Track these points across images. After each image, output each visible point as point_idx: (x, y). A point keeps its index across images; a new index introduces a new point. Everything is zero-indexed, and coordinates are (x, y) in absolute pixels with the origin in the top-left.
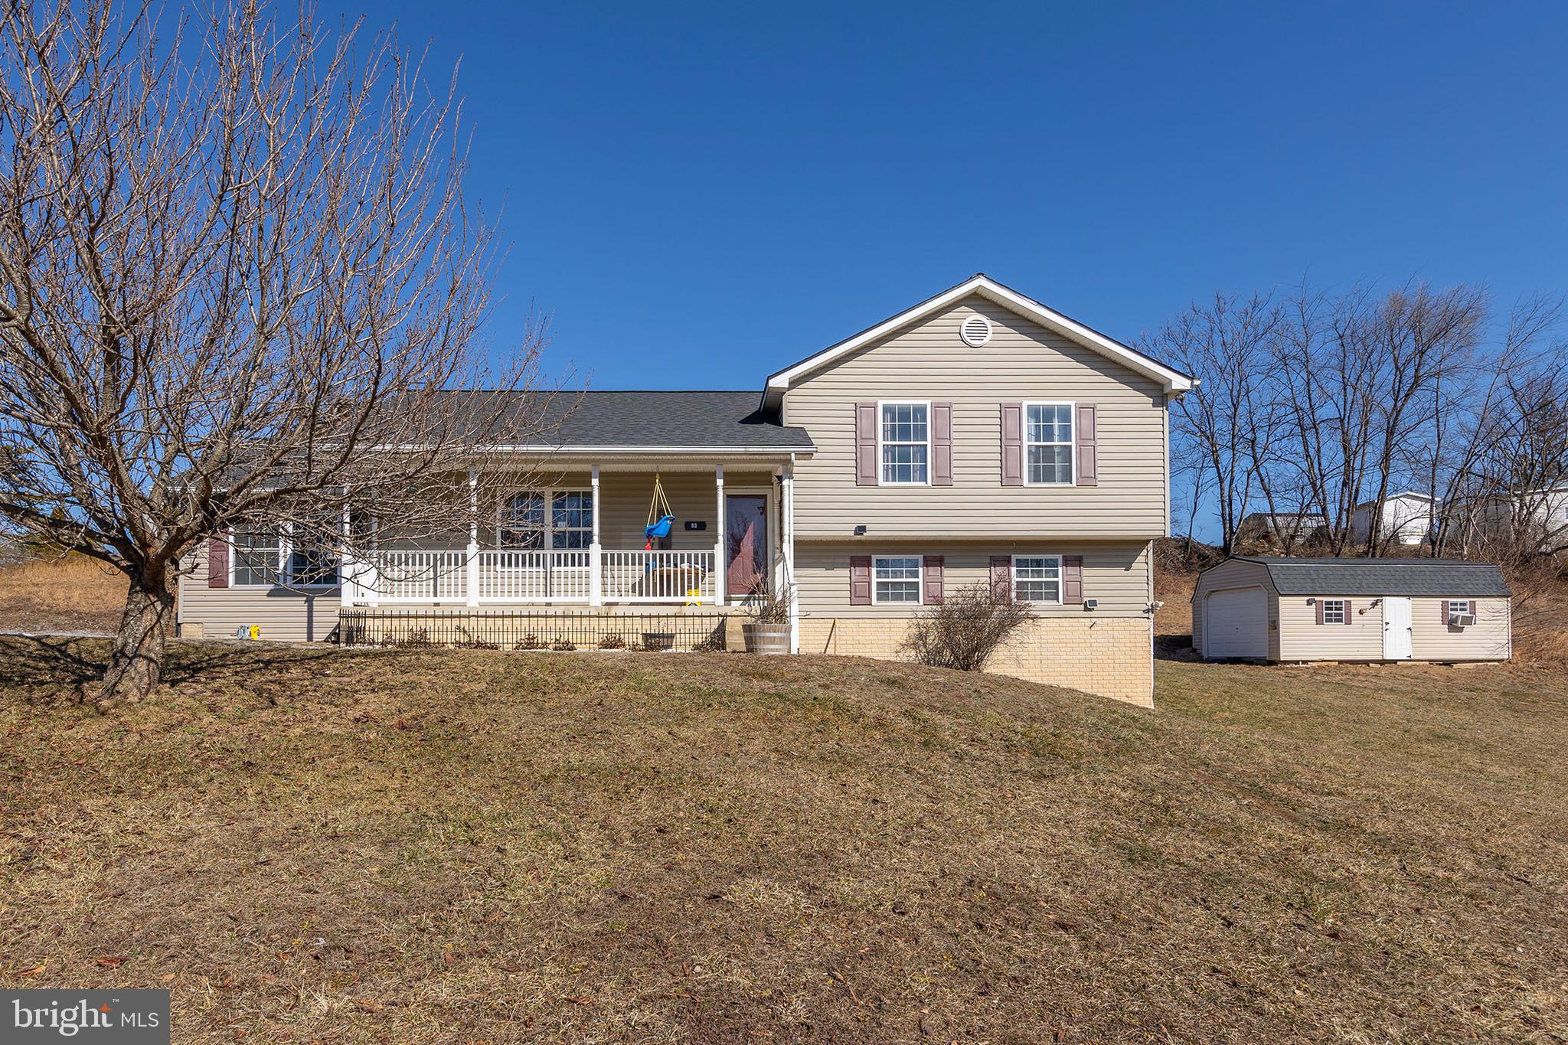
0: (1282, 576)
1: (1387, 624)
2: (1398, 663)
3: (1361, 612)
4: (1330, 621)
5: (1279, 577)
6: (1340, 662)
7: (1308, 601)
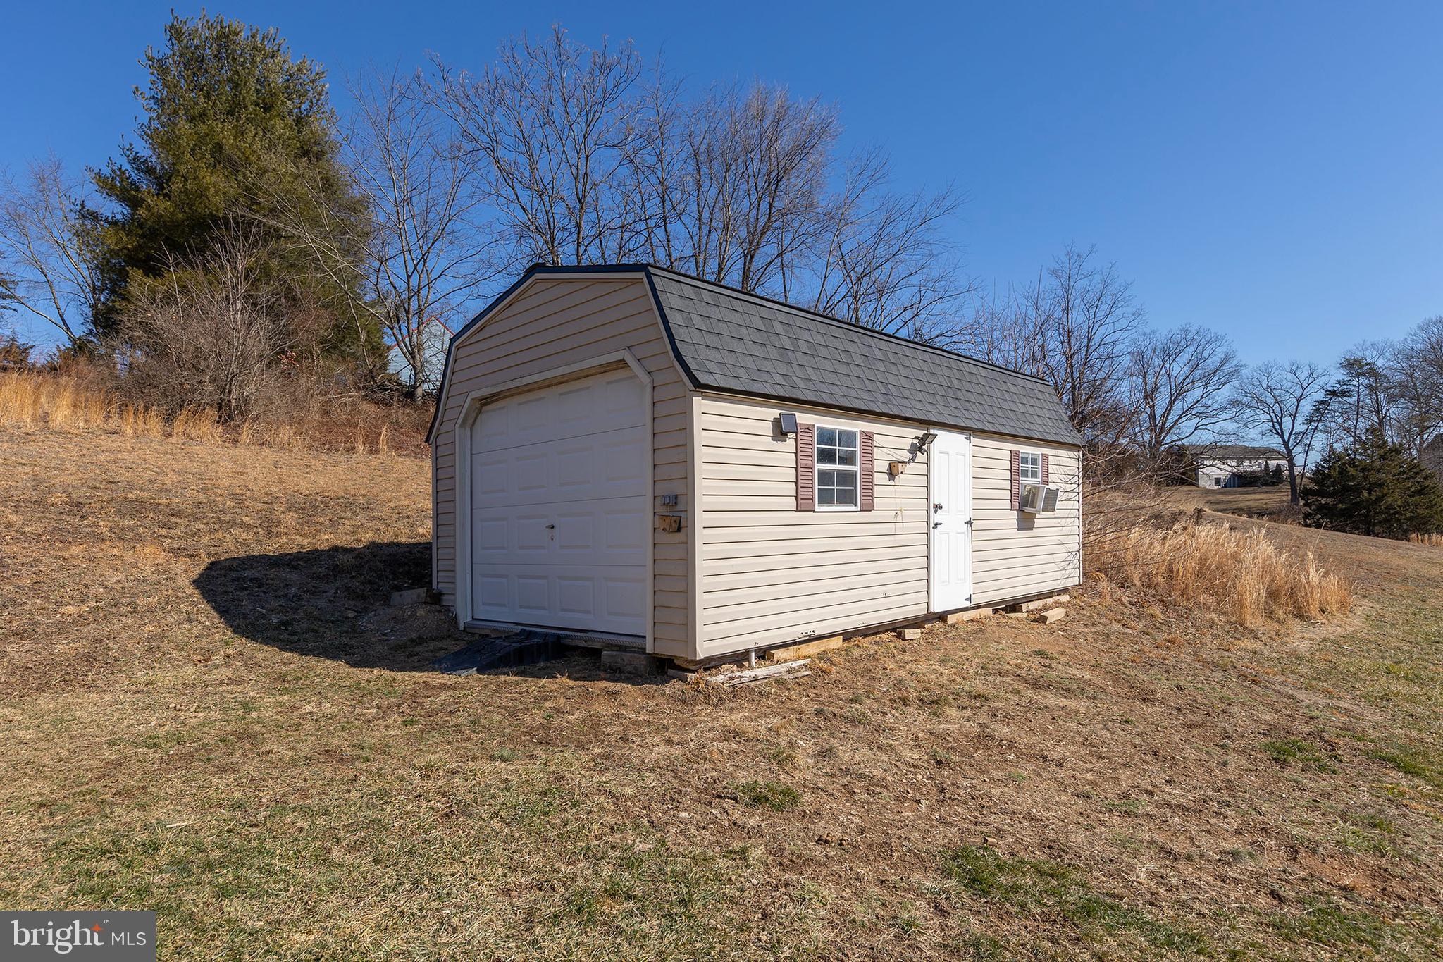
0: (697, 321)
1: (938, 507)
2: (951, 619)
3: (892, 473)
4: (826, 498)
5: (689, 324)
6: (848, 636)
7: (777, 423)
